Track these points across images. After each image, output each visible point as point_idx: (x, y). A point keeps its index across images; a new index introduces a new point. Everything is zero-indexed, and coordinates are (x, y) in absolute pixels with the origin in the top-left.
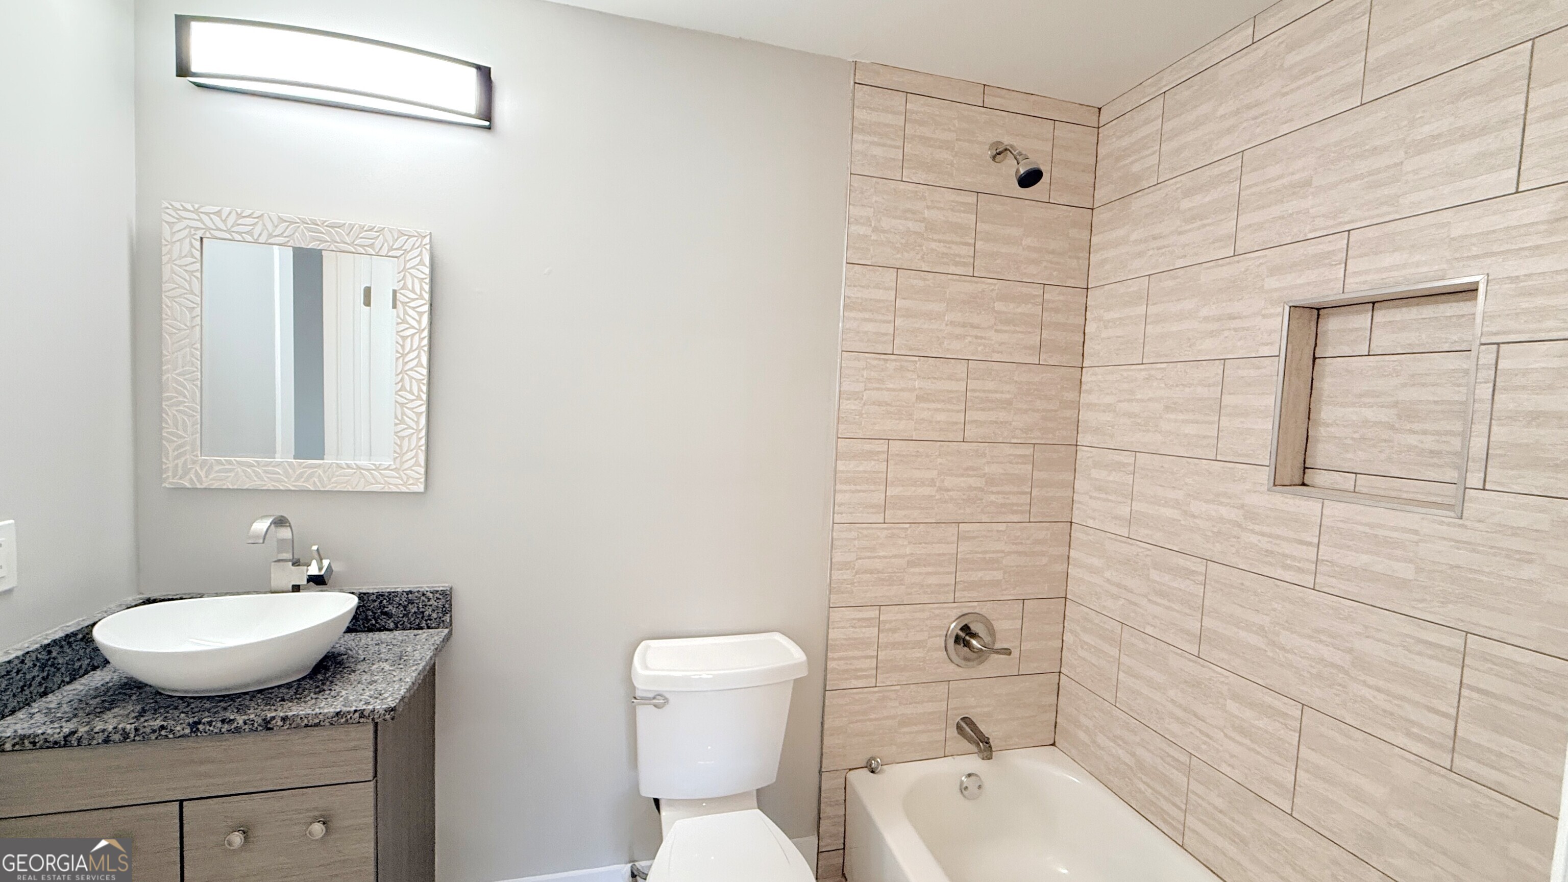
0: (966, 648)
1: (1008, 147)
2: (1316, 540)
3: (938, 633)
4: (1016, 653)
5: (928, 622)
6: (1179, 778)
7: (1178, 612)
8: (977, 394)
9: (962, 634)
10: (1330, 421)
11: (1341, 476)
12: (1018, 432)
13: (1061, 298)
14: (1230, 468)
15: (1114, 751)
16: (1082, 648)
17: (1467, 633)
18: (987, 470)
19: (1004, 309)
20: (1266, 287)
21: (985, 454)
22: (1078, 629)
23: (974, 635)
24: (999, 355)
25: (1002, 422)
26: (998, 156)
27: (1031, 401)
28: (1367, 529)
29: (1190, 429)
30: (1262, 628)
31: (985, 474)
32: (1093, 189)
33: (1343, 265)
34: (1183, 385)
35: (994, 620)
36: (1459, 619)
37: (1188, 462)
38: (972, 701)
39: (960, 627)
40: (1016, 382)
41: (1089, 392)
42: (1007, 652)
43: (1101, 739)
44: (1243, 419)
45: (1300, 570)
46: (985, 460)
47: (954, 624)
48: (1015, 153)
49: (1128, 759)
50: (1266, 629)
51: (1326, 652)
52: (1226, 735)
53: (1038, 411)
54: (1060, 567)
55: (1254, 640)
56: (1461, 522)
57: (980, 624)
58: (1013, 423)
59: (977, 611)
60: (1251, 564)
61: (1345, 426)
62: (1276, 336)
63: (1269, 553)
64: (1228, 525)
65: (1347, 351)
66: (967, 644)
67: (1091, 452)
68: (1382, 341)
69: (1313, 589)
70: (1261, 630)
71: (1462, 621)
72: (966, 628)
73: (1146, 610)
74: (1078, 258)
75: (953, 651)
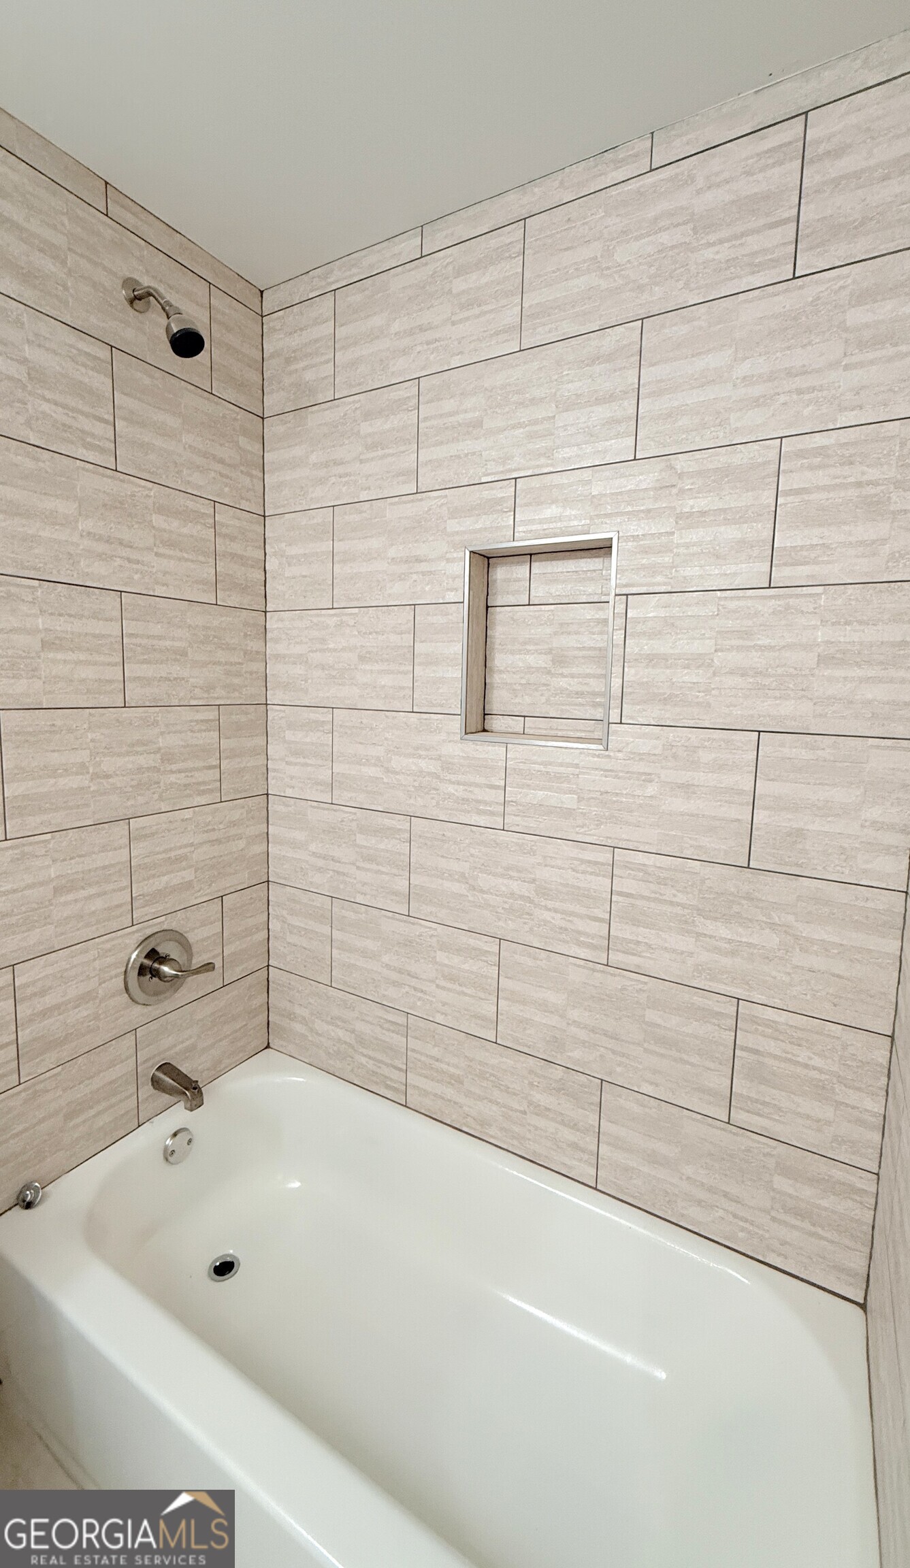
0: (155, 980)
1: (152, 291)
2: (502, 783)
3: (113, 973)
4: (218, 964)
5: (97, 964)
6: (398, 1040)
7: (387, 874)
8: (138, 641)
9: (147, 962)
10: (502, 668)
11: (513, 720)
12: (197, 691)
13: (237, 523)
14: (426, 719)
15: (333, 1034)
16: (291, 932)
17: (614, 847)
18: (161, 742)
19: (165, 526)
20: (449, 530)
21: (157, 722)
22: (285, 913)
23: (163, 960)
24: (165, 588)
25: (175, 679)
26: (137, 301)
27: (210, 651)
28: (542, 768)
29: (385, 680)
30: (463, 875)
31: (160, 749)
32: (260, 392)
33: (512, 513)
34: (376, 633)
35: (186, 932)
36: (607, 837)
37: (387, 717)
38: (167, 1042)
39: (144, 955)
40: (190, 626)
41: (277, 641)
42: (209, 967)
43: (319, 1025)
44: (435, 668)
45: (492, 814)
46: (157, 730)
47: (136, 953)
48: (162, 302)
49: (348, 1037)
50: (467, 875)
51: (515, 886)
52: (438, 986)
53: (219, 663)
54: (259, 848)
55: (457, 887)
56: (607, 753)
57: (171, 942)
58: (191, 680)
59: (165, 927)
60: (450, 814)
61: (514, 673)
62: (459, 583)
63: (465, 800)
64: (427, 778)
65: (513, 601)
66: (156, 973)
67: (284, 711)
68: (539, 593)
69: (503, 830)
70: (463, 878)
71: (610, 838)
72: (153, 954)
73: (355, 878)
74: (251, 476)
75: (137, 985)
